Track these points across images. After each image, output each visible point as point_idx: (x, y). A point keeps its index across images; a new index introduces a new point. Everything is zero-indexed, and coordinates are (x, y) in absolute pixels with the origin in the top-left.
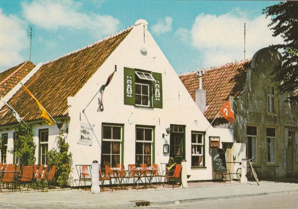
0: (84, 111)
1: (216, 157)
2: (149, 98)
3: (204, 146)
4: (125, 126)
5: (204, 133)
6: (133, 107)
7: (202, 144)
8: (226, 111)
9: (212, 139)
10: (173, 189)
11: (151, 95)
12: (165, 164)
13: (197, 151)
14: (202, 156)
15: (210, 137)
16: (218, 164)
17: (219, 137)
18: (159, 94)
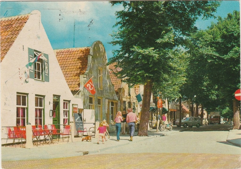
0: (6, 82)
1: (77, 119)
2: (41, 74)
3: (69, 111)
4: (29, 95)
5: (69, 101)
6: (34, 80)
7: (68, 110)
8: (89, 86)
9: (74, 106)
10: (68, 143)
11: (42, 71)
12: (50, 125)
13: (65, 115)
14: (67, 119)
15: (73, 105)
16: (78, 125)
17: (77, 105)
18: (47, 71)
